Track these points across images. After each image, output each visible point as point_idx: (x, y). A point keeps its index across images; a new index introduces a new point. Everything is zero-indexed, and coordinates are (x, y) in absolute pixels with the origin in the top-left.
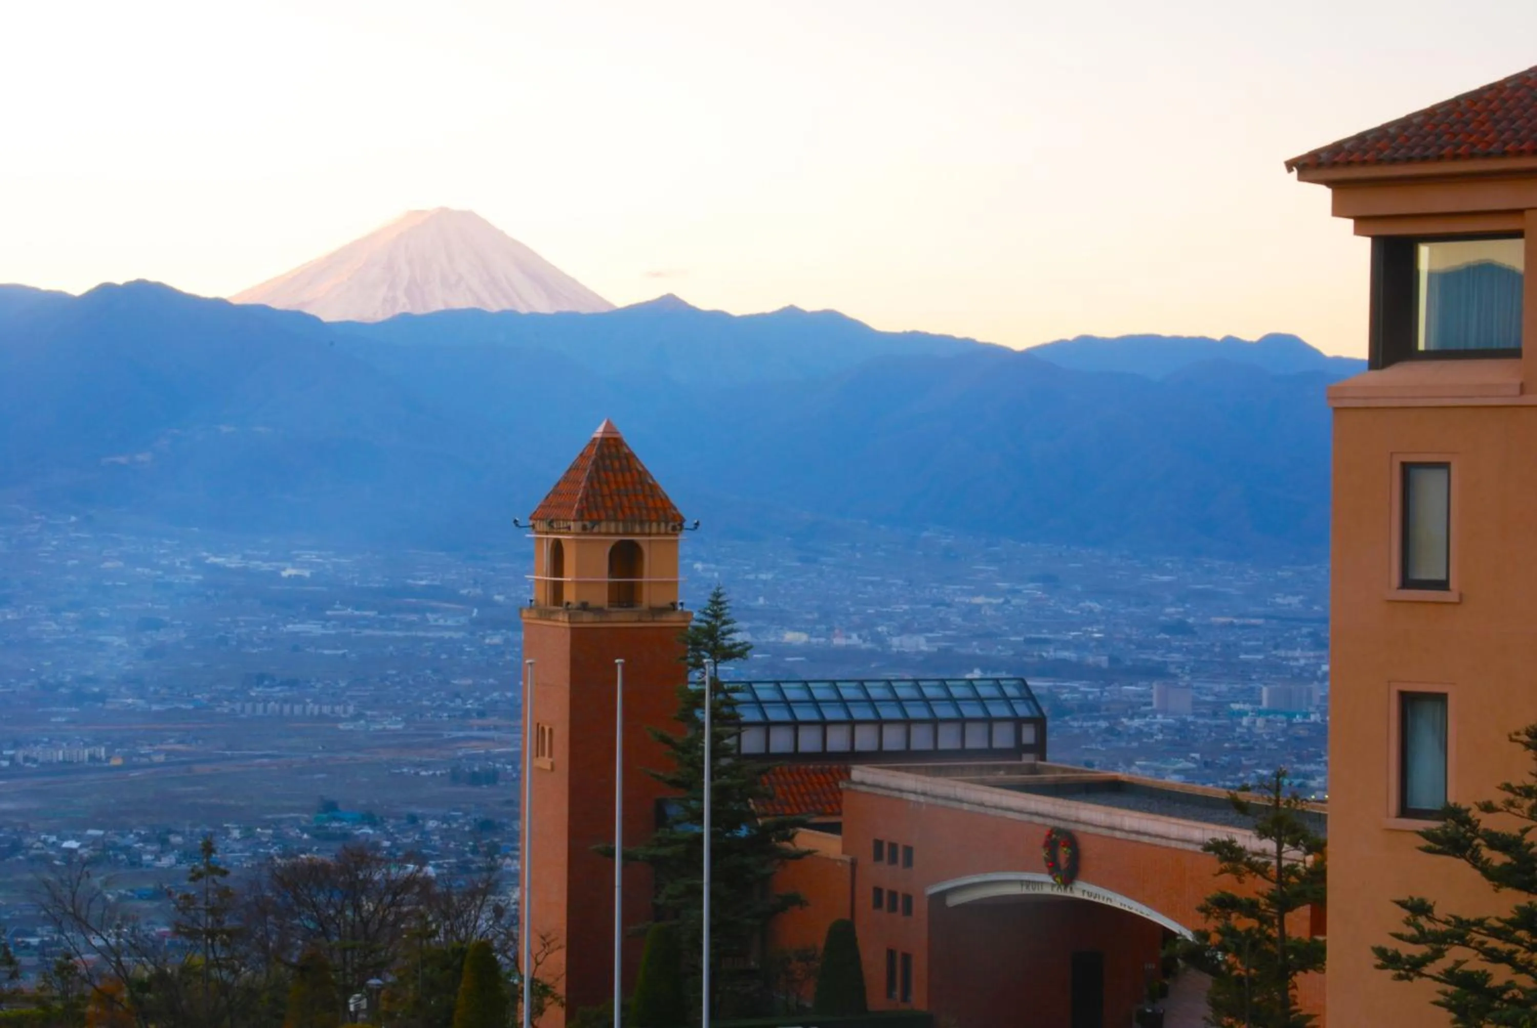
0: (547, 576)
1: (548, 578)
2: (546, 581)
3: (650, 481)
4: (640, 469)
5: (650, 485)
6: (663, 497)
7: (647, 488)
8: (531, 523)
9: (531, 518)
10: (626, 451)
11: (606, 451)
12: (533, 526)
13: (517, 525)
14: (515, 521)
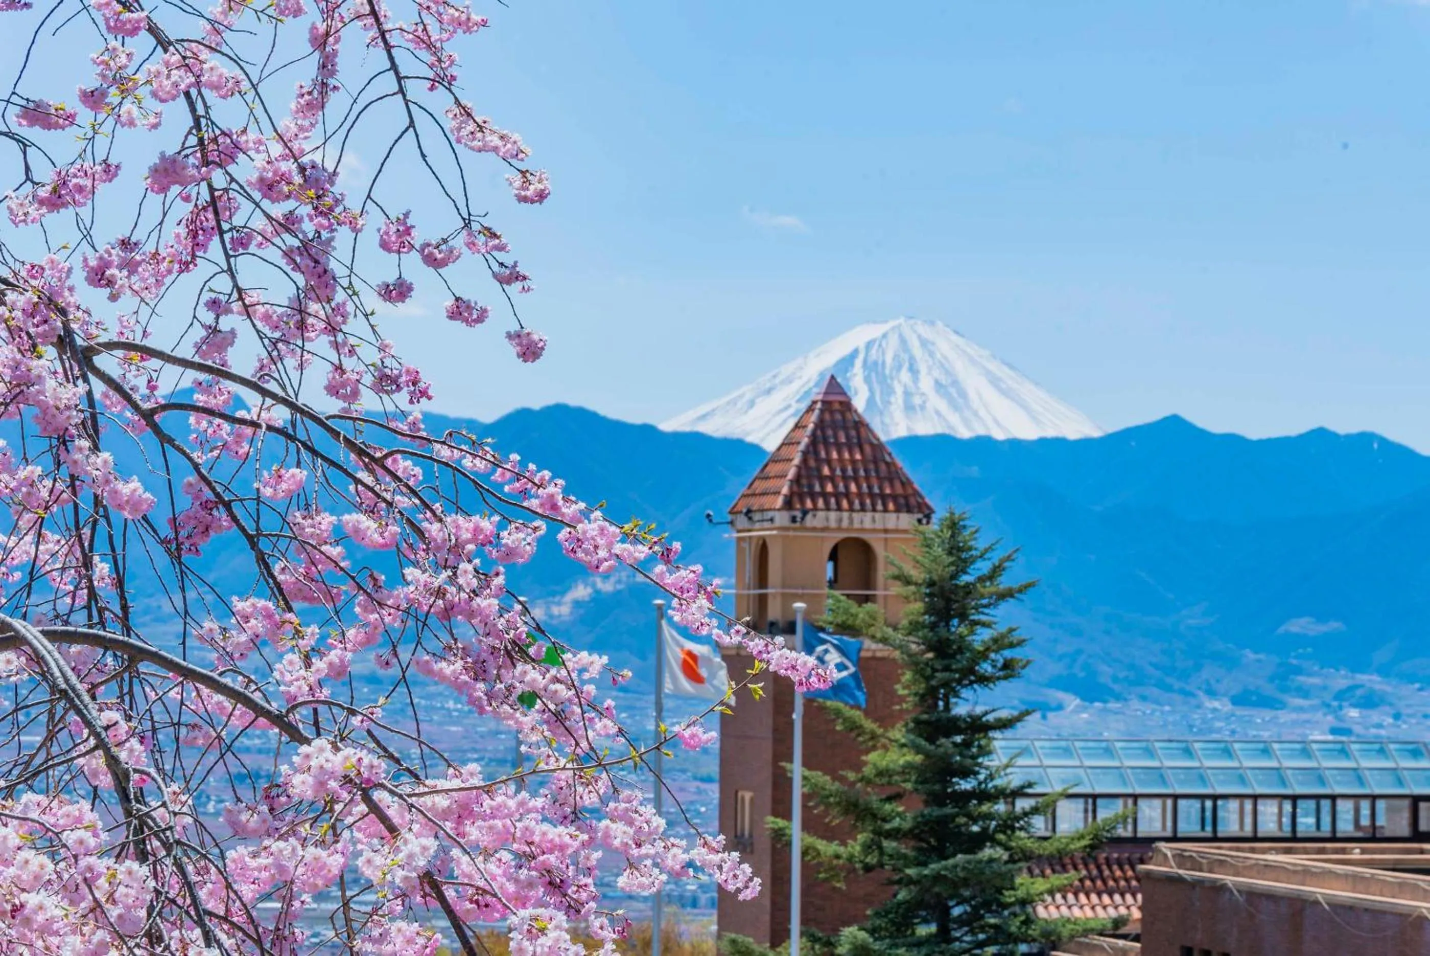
0: (749, 589)
1: (752, 592)
2: (749, 595)
3: (888, 458)
4: (875, 442)
5: (887, 464)
6: (904, 480)
7: (883, 467)
8: (729, 518)
9: (731, 513)
10: (857, 419)
11: (827, 416)
12: (732, 523)
13: (711, 521)
14: (708, 516)
